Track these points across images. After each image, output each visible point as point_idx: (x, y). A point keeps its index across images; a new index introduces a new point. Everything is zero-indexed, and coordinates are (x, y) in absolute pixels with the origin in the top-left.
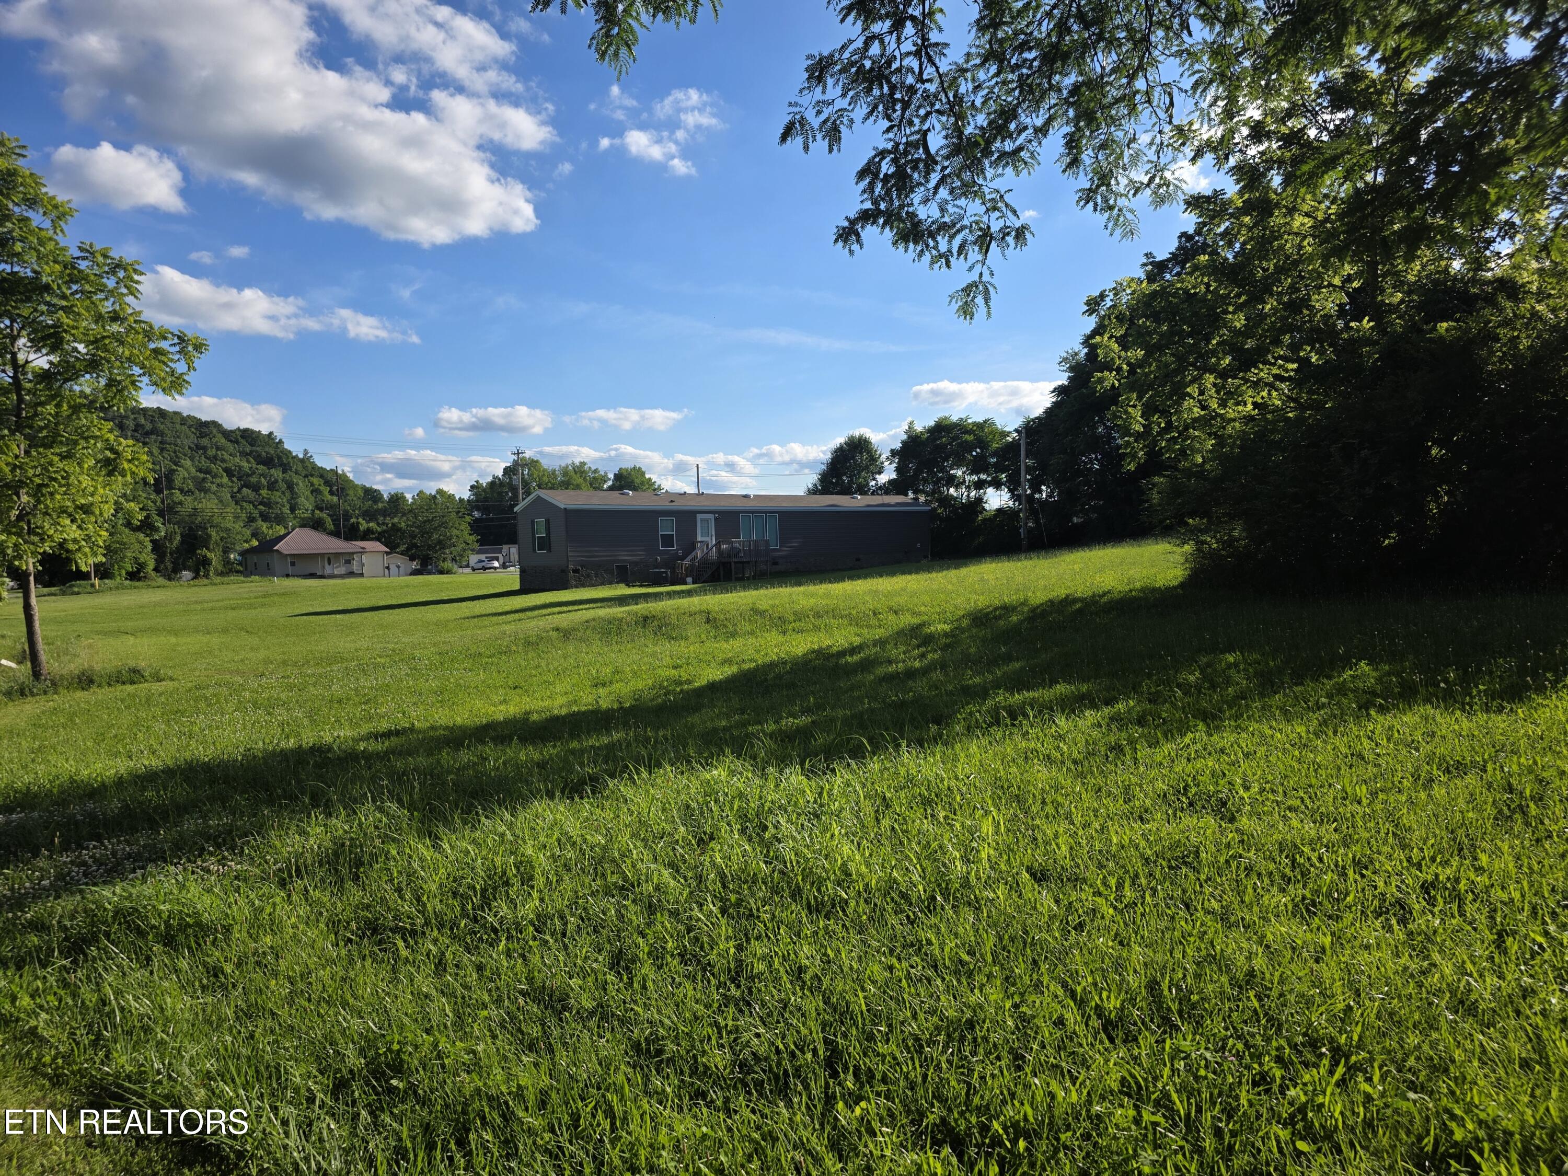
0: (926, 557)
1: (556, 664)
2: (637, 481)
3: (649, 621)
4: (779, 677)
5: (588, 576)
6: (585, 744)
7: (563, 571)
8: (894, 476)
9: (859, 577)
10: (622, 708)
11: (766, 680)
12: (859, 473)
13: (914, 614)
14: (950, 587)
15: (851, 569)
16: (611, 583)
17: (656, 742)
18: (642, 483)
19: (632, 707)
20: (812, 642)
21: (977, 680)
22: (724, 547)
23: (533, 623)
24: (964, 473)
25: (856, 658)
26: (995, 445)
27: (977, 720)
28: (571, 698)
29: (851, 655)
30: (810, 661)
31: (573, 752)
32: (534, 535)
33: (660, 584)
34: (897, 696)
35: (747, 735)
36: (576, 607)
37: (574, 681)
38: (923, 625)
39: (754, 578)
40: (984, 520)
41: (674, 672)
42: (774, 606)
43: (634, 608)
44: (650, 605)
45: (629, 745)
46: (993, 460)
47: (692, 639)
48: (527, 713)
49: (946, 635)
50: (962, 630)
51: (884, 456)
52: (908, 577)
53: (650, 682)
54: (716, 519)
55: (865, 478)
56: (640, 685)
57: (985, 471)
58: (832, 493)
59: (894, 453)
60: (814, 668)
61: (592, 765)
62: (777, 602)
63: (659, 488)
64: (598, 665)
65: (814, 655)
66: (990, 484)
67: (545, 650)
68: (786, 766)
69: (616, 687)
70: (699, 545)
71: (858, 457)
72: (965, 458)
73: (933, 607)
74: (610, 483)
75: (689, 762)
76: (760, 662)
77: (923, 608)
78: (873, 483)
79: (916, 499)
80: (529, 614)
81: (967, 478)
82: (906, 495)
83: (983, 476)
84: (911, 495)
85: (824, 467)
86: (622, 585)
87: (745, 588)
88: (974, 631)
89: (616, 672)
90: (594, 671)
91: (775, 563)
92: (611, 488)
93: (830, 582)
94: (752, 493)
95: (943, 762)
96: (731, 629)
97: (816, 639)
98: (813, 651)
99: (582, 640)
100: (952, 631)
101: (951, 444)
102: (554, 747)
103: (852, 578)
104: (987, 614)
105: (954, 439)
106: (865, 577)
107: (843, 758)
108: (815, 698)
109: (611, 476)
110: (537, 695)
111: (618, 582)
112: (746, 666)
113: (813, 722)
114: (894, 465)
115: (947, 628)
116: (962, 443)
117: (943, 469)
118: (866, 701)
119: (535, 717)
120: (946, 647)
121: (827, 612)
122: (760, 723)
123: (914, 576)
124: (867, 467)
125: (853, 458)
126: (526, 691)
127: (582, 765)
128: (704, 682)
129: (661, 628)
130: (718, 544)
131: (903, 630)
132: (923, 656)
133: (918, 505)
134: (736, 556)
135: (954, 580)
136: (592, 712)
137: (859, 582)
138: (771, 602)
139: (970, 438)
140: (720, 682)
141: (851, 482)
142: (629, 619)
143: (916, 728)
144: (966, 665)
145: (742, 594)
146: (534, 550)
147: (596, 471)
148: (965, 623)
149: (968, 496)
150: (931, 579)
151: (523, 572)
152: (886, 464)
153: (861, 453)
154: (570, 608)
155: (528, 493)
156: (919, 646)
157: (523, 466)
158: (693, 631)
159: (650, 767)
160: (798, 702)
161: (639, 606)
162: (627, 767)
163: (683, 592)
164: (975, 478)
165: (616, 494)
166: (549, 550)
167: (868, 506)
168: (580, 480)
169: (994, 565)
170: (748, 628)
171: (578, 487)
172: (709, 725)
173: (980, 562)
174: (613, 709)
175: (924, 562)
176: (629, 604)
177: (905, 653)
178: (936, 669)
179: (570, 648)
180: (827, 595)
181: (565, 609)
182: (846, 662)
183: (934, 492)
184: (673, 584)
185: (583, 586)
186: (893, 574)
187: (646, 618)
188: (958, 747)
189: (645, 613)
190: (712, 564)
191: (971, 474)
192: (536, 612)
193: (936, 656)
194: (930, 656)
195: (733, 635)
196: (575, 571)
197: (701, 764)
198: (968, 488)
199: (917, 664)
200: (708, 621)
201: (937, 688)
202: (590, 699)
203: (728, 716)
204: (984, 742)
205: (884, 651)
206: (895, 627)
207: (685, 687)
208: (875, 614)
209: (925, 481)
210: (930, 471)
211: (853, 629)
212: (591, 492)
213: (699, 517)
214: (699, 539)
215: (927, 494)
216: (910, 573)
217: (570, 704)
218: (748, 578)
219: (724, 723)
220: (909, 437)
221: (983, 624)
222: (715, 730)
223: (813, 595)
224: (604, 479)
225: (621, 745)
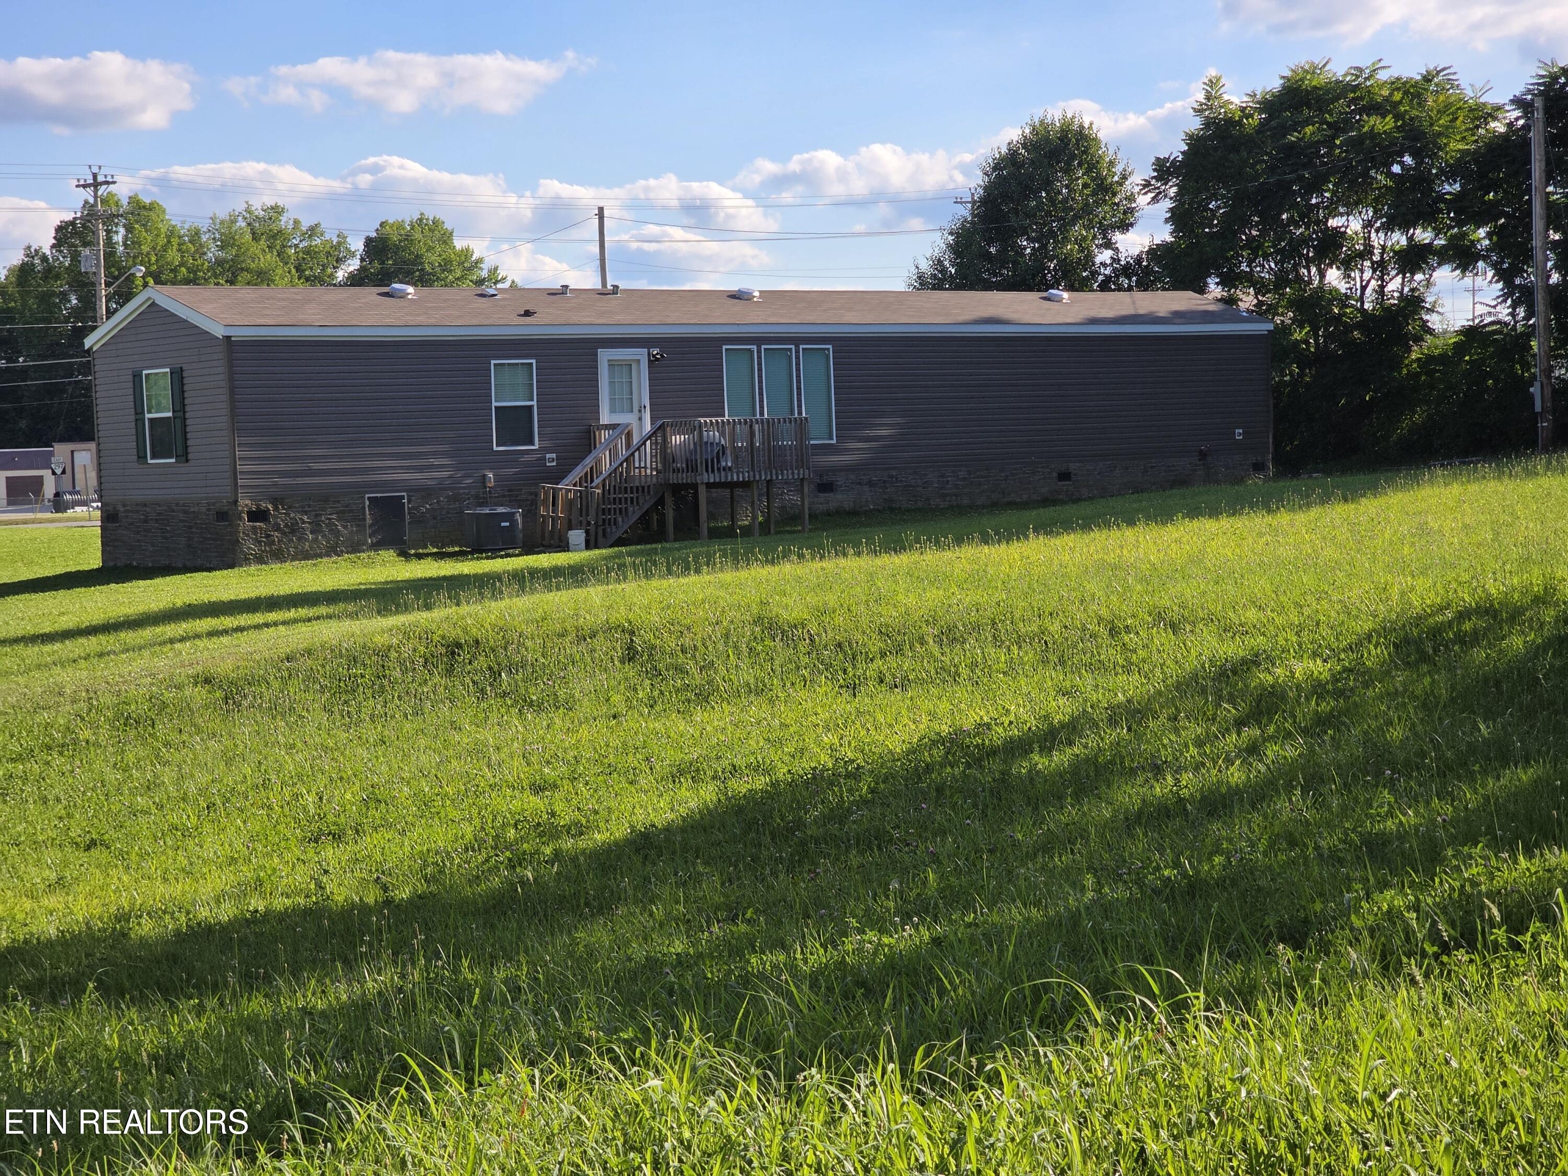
0: (1259, 467)
1: (203, 778)
2: (432, 259)
3: (464, 656)
4: (839, 815)
5: (293, 529)
6: (285, 1003)
7: (222, 516)
8: (1164, 234)
9: (1067, 526)
10: (388, 902)
11: (799, 824)
12: (1065, 226)
13: (1228, 630)
14: (1329, 552)
15: (1046, 502)
16: (355, 548)
17: (486, 997)
18: (446, 266)
19: (419, 902)
20: (933, 715)
21: (1410, 817)
22: (677, 440)
23: (139, 664)
24: (1368, 225)
25: (1061, 758)
26: (1456, 146)
27: (1408, 934)
28: (247, 873)
29: (1046, 750)
30: (929, 768)
31: (251, 1026)
32: (139, 413)
33: (494, 552)
34: (1177, 864)
35: (746, 980)
36: (259, 618)
37: (254, 826)
38: (1252, 662)
39: (765, 528)
40: (1428, 361)
41: (535, 802)
42: (822, 612)
43: (419, 618)
44: (465, 609)
45: (410, 1006)
46: (1452, 188)
47: (586, 707)
48: (123, 917)
49: (1318, 689)
50: (1367, 678)
51: (1136, 180)
52: (1208, 525)
53: (468, 831)
54: (653, 362)
55: (1082, 240)
56: (441, 837)
57: (1427, 216)
58: (988, 286)
59: (1164, 170)
60: (939, 790)
61: (306, 1063)
62: (832, 600)
63: (493, 277)
64: (322, 781)
65: (938, 753)
66: (1446, 255)
67: (174, 737)
68: (860, 1064)
69: (371, 842)
70: (604, 435)
71: (1061, 185)
72: (1368, 181)
73: (1282, 609)
74: (353, 265)
75: (578, 1054)
76: (782, 772)
77: (1252, 615)
78: (1105, 256)
79: (1230, 301)
80: (128, 637)
81: (1377, 240)
82: (1201, 290)
83: (1423, 235)
84: (1215, 289)
85: (965, 212)
86: (389, 555)
87: (737, 560)
88: (1400, 678)
89: (372, 800)
90: (311, 799)
91: (826, 487)
92: (356, 280)
93: (985, 540)
94: (755, 286)
95: (1311, 1055)
96: (697, 678)
97: (944, 706)
98: (938, 741)
99: (274, 710)
100: (1335, 679)
101: (1329, 142)
102: (200, 1011)
103: (1046, 528)
104: (1436, 632)
105: (1337, 128)
106: (1086, 527)
107: (1023, 1043)
108: (942, 877)
109: (357, 245)
110: (151, 866)
111: (377, 546)
112: (741, 786)
113: (936, 941)
114: (1167, 204)
115: (1320, 669)
116: (1361, 139)
117: (1307, 214)
118: (1089, 880)
119: (146, 928)
120: (1322, 722)
121: (977, 627)
122: (783, 945)
123: (1225, 523)
124: (1087, 210)
125: (1047, 184)
126: (122, 855)
127: (278, 1063)
128: (619, 831)
129: (495, 675)
130: (660, 431)
131: (1195, 676)
132: (1253, 750)
133: (1237, 318)
134: (712, 465)
135: (1343, 534)
136: (307, 913)
137: (1069, 540)
138: (812, 599)
139: (1383, 124)
140: (668, 829)
141: (1041, 254)
142: (406, 651)
143: (1234, 956)
144: (1379, 774)
145: (728, 576)
146: (142, 457)
147: (313, 231)
148: (1374, 655)
149: (1381, 290)
150: (1275, 531)
151: (109, 518)
152: (1143, 200)
153: (1068, 171)
154: (244, 620)
155: (123, 296)
156: (1240, 724)
157: (110, 219)
158: (588, 685)
159: (469, 1067)
160: (894, 885)
161: (437, 614)
162: (405, 1068)
163: (557, 571)
164: (1399, 239)
165: (370, 294)
166: (184, 456)
167: (1094, 321)
168: (268, 260)
169: (1456, 489)
170: (747, 675)
171: (262, 277)
172: (638, 951)
173: (1417, 481)
174: (364, 909)
175: (1255, 481)
176: (406, 609)
177: (1199, 743)
178: (1289, 788)
179: (245, 731)
180: (977, 579)
181: (228, 622)
182: (1033, 773)
183: (1281, 281)
184: (529, 549)
185: (279, 556)
186: (1164, 516)
187: (453, 648)
188: (1354, 1009)
189: (454, 633)
190: (641, 489)
191: (1388, 228)
192: (147, 633)
193: (1290, 752)
194: (1272, 751)
195: (703, 697)
196: (258, 515)
197: (615, 1060)
198: (1380, 267)
199: (1236, 775)
200: (631, 655)
201: (1293, 843)
202: (301, 877)
203: (689, 926)
204: (1429, 995)
205: (1139, 737)
206: (1172, 670)
207: (567, 844)
208: (1113, 632)
209: (1255, 247)
210: (1270, 221)
211: (1053, 676)
212: (302, 290)
213: (605, 356)
214: (605, 418)
215: (1260, 287)
216: (1214, 513)
217: (242, 892)
218: (747, 532)
219: (678, 947)
220: (1208, 124)
221: (1424, 658)
222: (653, 965)
223: (937, 579)
224: (337, 254)
225: (387, 1005)
